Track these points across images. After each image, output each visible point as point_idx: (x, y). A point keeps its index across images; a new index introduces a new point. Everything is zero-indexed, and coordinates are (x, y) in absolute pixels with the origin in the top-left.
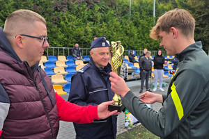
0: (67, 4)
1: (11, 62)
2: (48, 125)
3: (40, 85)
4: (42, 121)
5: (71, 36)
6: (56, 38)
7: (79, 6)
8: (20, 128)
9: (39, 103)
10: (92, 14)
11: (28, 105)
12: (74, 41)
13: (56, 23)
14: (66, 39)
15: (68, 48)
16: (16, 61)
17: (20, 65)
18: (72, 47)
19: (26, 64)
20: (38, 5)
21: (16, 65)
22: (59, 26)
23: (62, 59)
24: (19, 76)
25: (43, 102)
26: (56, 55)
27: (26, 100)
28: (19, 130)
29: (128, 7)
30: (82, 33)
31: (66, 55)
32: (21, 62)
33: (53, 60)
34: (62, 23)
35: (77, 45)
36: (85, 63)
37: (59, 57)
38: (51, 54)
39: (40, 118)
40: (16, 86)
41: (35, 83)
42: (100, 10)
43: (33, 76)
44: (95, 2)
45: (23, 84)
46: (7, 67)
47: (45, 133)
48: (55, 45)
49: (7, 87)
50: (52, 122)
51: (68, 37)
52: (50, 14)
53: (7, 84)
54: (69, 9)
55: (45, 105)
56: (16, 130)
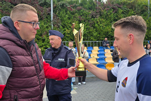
0: (100, 12)
1: (16, 40)
2: (38, 83)
3: (34, 55)
4: (34, 80)
5: (102, 33)
6: (92, 35)
7: (108, 12)
8: (20, 83)
9: (33, 68)
10: (117, 16)
11: (25, 69)
12: (104, 36)
13: (92, 26)
14: (98, 35)
15: (100, 41)
16: (18, 40)
17: (21, 42)
18: (102, 40)
19: (25, 42)
20: (81, 16)
21: (19, 42)
22: (94, 27)
23: (96, 48)
24: (20, 50)
25: (35, 67)
26: (92, 46)
27: (24, 65)
28: (19, 85)
29: (147, 6)
30: (110, 30)
31: (99, 46)
32: (22, 40)
33: (90, 49)
34: (96, 25)
35: (106, 39)
36: (111, 51)
37: (94, 47)
38: (89, 45)
39: (33, 78)
40: (18, 57)
41: (31, 54)
42: (123, 13)
43: (30, 49)
44: (119, 8)
45: (23, 55)
46: (13, 43)
47: (36, 88)
48: (92, 40)
49: (12, 57)
50: (41, 81)
51: (100, 34)
52: (89, 21)
53: (12, 55)
54: (101, 15)
55: (36, 69)
56: (17, 84)
